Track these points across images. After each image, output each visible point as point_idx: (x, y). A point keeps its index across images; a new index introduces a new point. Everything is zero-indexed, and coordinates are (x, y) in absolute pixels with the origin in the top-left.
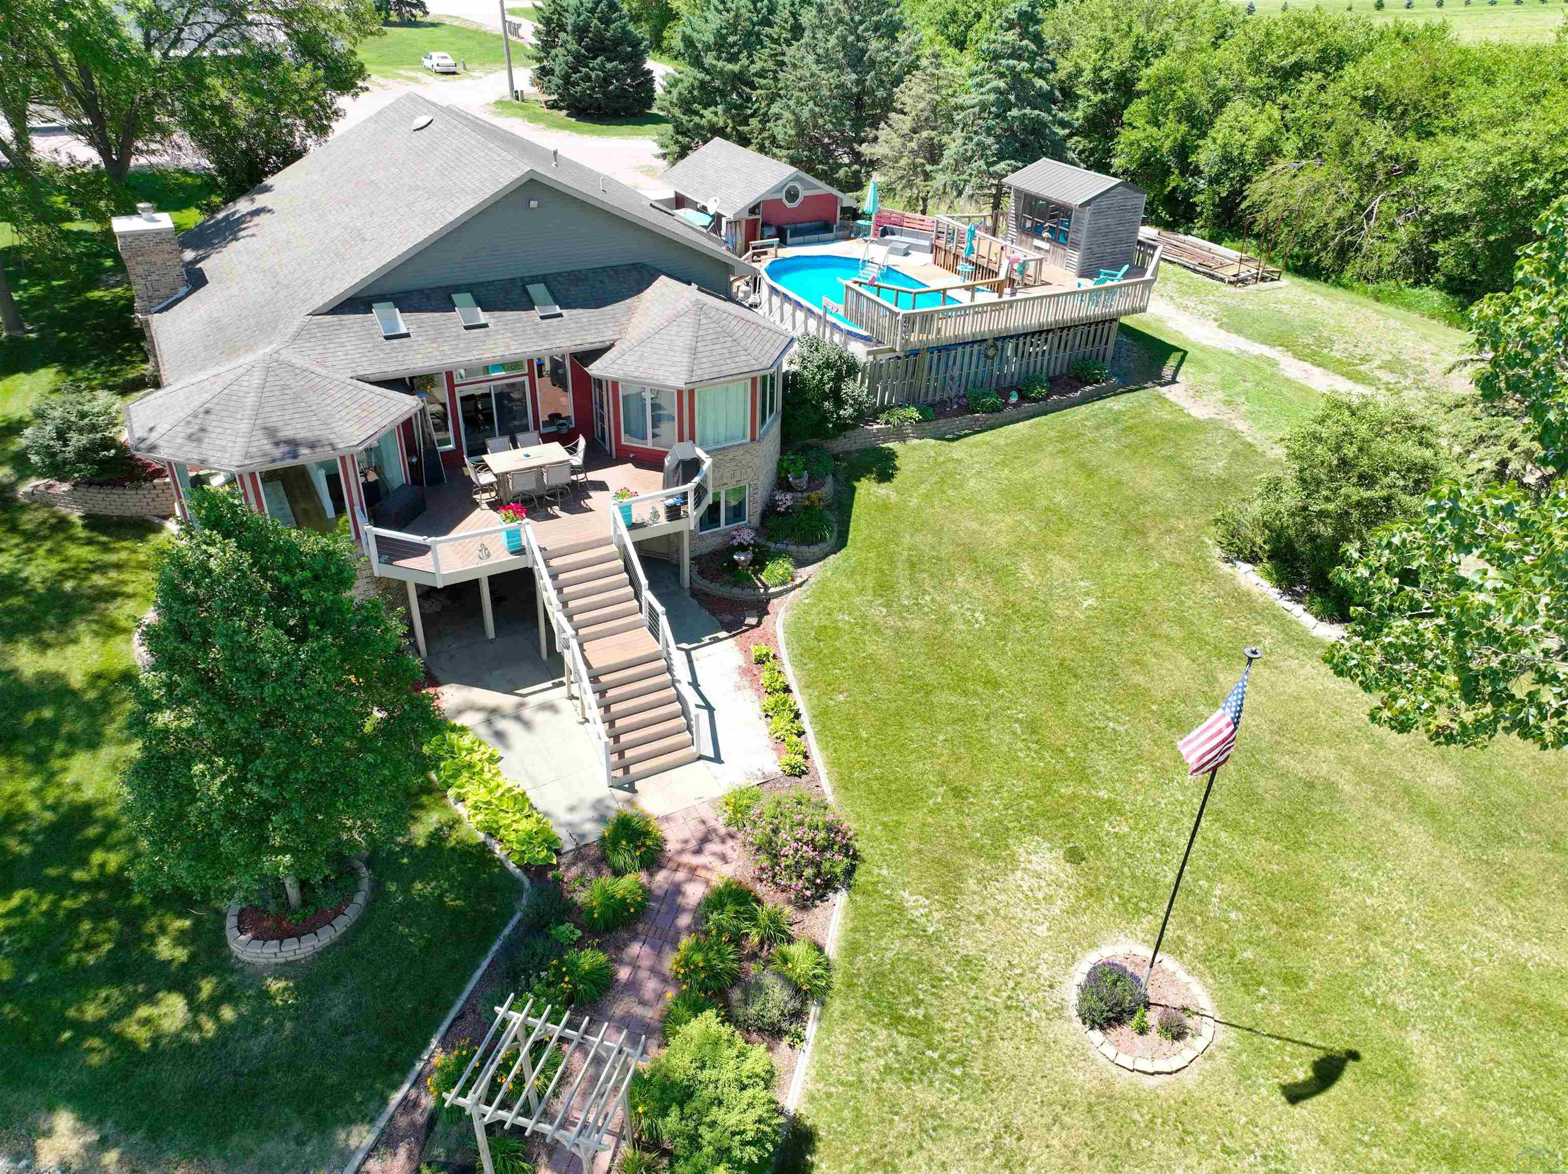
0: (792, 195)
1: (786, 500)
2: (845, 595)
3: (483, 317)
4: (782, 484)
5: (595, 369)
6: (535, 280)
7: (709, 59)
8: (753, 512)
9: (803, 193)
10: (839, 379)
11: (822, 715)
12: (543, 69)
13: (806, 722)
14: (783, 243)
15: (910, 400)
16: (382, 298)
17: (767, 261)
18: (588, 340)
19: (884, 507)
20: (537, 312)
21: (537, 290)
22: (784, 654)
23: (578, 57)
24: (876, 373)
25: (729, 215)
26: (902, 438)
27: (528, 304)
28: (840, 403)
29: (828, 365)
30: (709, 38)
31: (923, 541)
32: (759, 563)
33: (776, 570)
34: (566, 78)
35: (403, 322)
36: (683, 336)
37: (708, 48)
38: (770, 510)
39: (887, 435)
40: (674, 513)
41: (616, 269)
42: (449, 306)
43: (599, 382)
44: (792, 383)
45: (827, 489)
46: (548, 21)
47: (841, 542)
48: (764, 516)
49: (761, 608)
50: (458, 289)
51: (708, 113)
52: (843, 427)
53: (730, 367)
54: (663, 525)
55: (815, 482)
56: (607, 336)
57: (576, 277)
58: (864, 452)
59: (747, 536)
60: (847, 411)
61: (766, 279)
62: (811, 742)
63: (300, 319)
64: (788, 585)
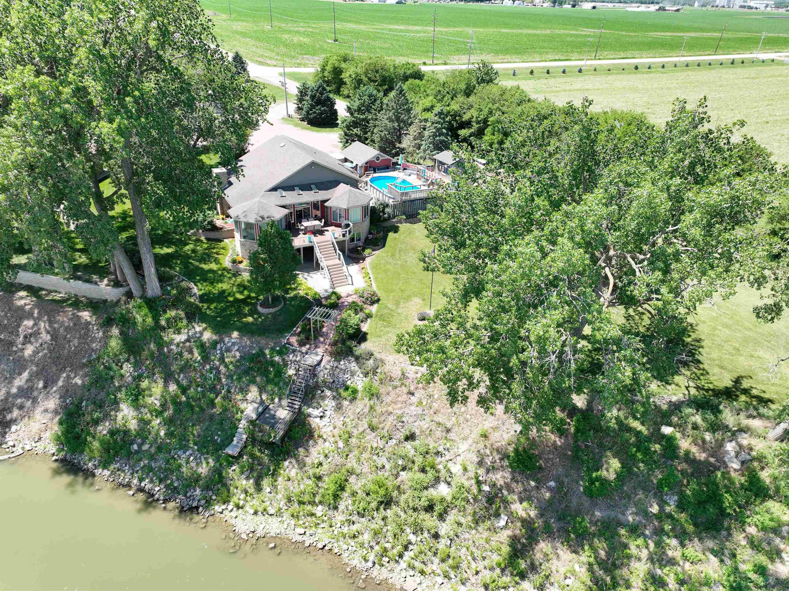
0: (378, 158)
1: (371, 236)
2: (383, 257)
3: (301, 192)
4: (370, 233)
5: (326, 204)
6: (312, 184)
7: (356, 115)
8: (363, 237)
9: (381, 158)
10: (384, 208)
11: (376, 279)
12: (298, 107)
13: (372, 279)
14: (375, 172)
15: (404, 214)
16: (279, 188)
17: (370, 177)
18: (325, 198)
19: (395, 238)
20: (313, 192)
21: (313, 186)
22: (368, 267)
23: (311, 105)
24: (395, 206)
25: (360, 165)
26: (401, 223)
27: (311, 190)
28: (384, 213)
29: (382, 204)
30: (356, 108)
31: (403, 246)
32: (364, 250)
33: (367, 251)
34: (308, 112)
35: (284, 193)
36: (346, 197)
37: (355, 111)
38: (367, 239)
39: (397, 222)
40: (344, 235)
41: (331, 181)
42: (294, 190)
43: (327, 207)
44: (373, 209)
45: (381, 234)
46: (301, 92)
47: (384, 246)
48: (365, 240)
49: (364, 259)
50: (296, 186)
51: (355, 130)
52: (385, 220)
53: (357, 204)
54: (341, 238)
55: (378, 233)
56: (329, 197)
57: (322, 183)
58: (391, 226)
59: (361, 244)
60: (386, 216)
61: (369, 183)
62: (373, 282)
63: (263, 193)
64: (370, 255)
